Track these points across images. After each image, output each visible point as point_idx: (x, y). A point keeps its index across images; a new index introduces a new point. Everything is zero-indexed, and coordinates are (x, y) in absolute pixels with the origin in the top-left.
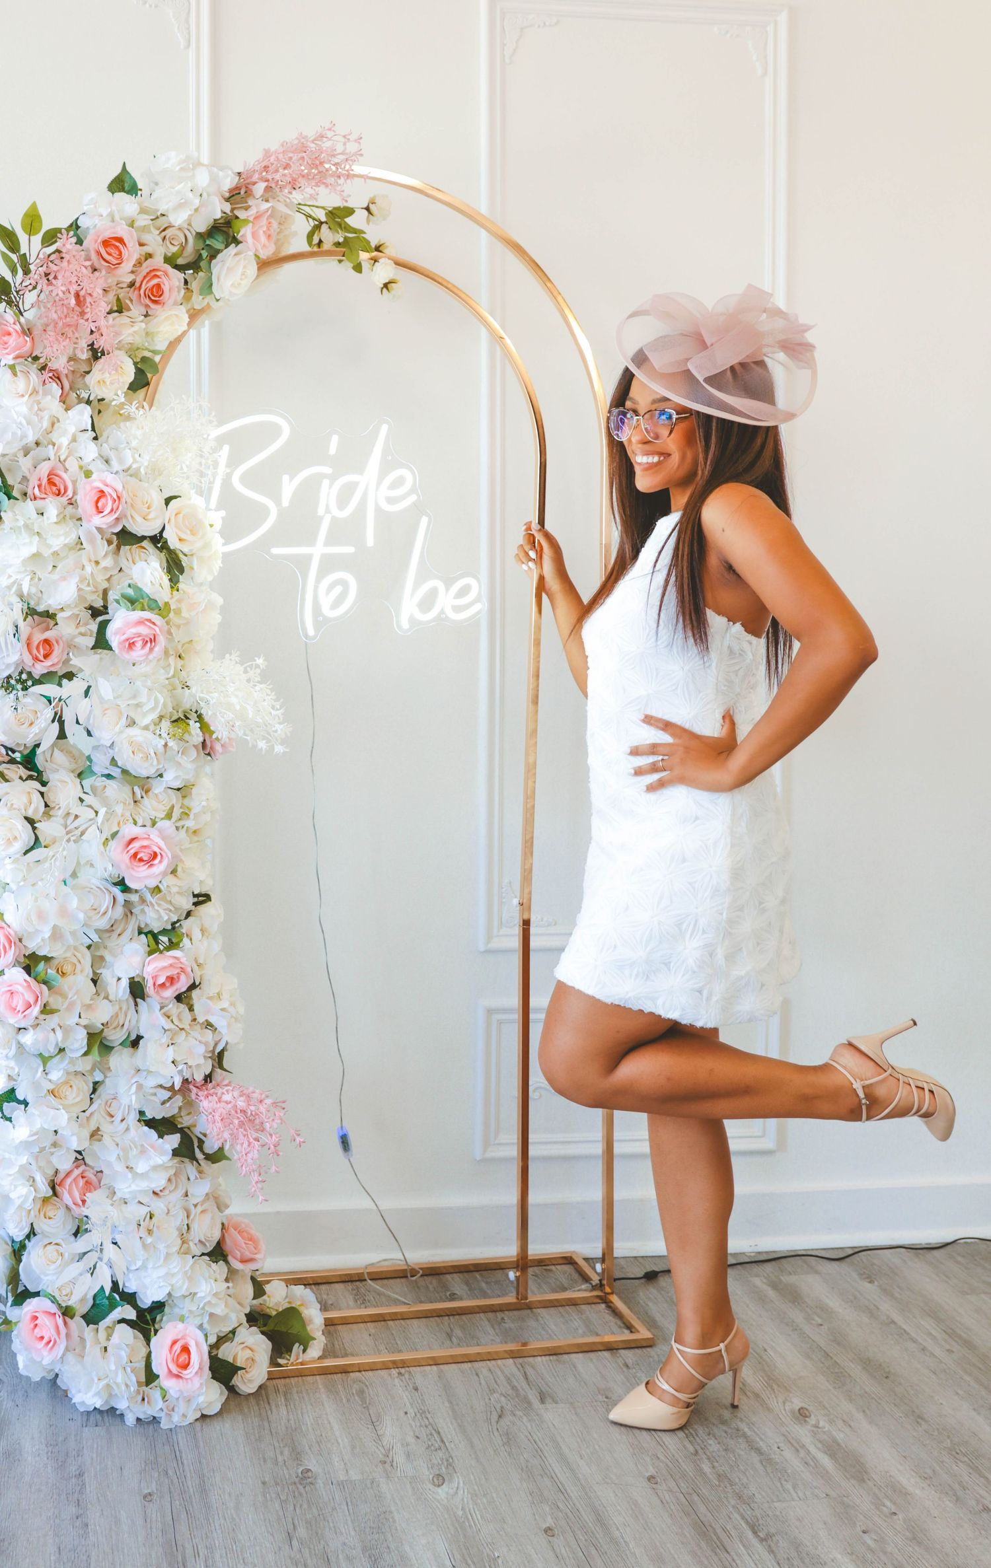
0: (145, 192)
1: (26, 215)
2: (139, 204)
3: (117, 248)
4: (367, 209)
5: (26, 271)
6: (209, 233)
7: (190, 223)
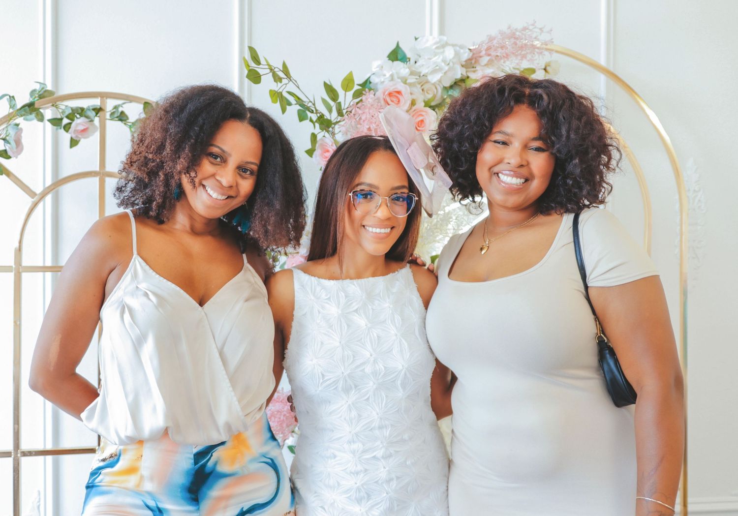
0: (412, 61)
1: (345, 79)
2: (410, 69)
3: (397, 97)
4: (545, 69)
5: (340, 113)
6: (451, 87)
7: (440, 81)
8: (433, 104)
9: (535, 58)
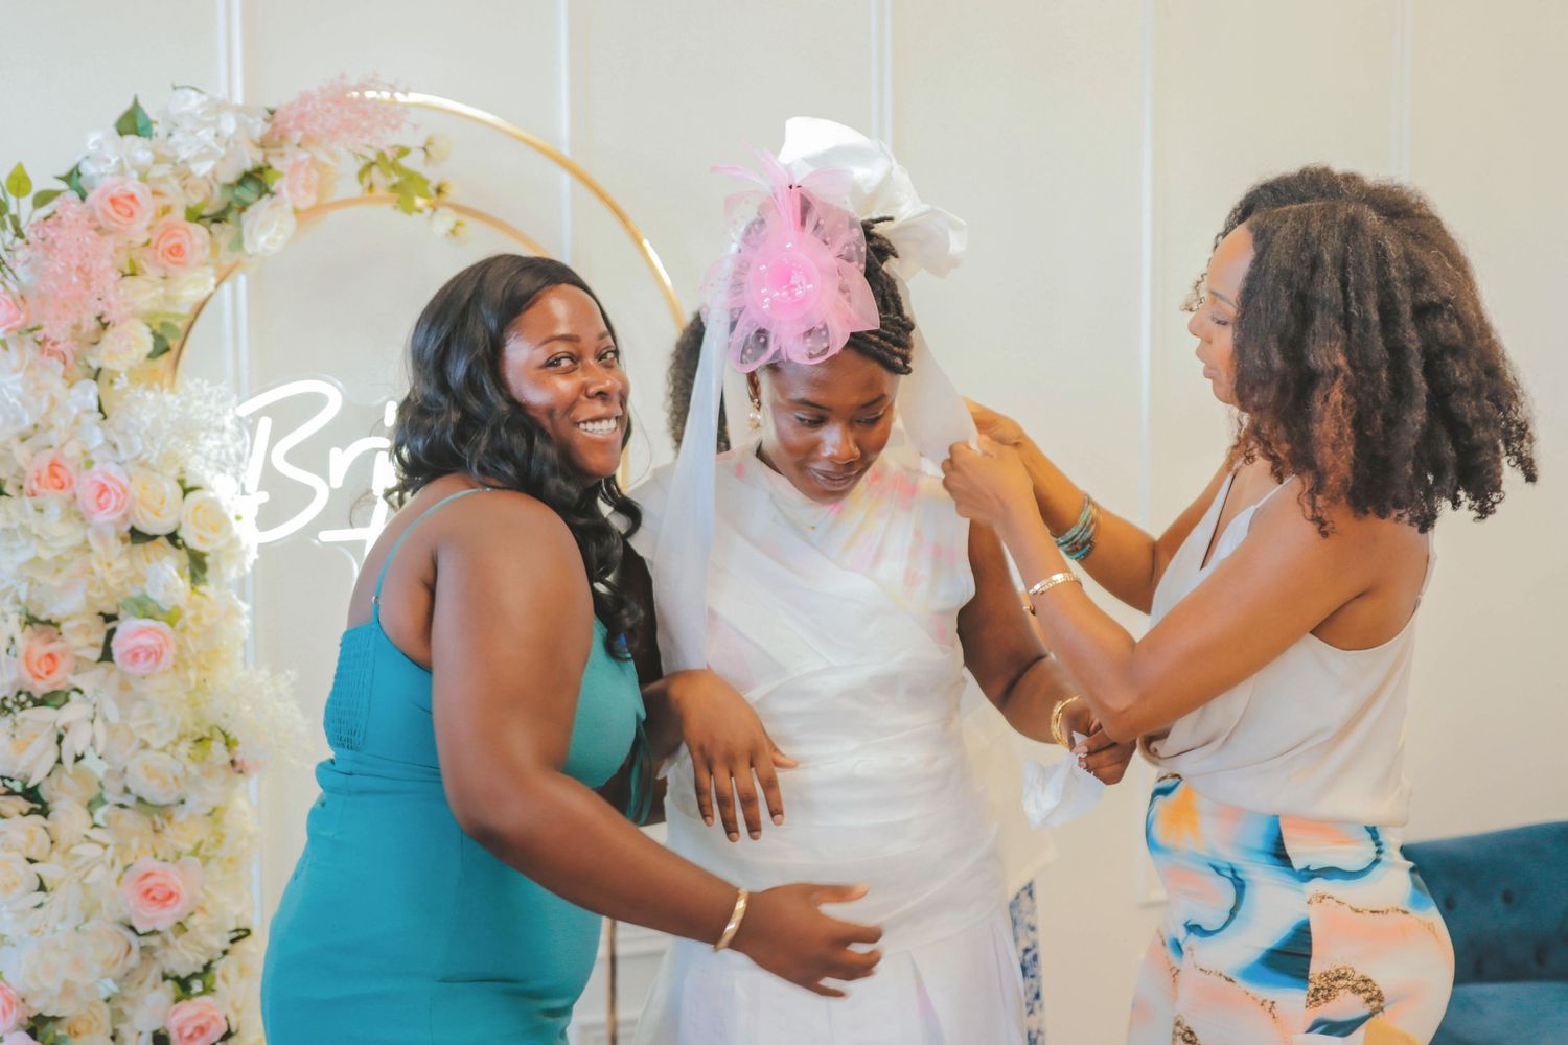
0: (162, 135)
1: (12, 177)
2: (153, 149)
3: (126, 206)
4: (425, 149)
5: (18, 233)
6: (238, 183)
7: (214, 173)
8: (204, 214)
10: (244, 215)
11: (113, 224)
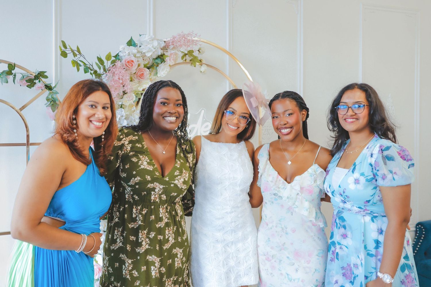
0: (138, 46)
1: (107, 55)
2: (137, 50)
3: (131, 63)
4: (199, 51)
5: (105, 70)
6: (156, 58)
7: (151, 56)
8: (148, 66)
9: (193, 47)
10: (158, 67)
11: (129, 68)
